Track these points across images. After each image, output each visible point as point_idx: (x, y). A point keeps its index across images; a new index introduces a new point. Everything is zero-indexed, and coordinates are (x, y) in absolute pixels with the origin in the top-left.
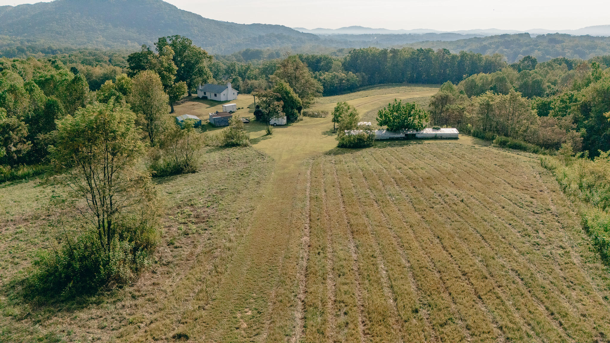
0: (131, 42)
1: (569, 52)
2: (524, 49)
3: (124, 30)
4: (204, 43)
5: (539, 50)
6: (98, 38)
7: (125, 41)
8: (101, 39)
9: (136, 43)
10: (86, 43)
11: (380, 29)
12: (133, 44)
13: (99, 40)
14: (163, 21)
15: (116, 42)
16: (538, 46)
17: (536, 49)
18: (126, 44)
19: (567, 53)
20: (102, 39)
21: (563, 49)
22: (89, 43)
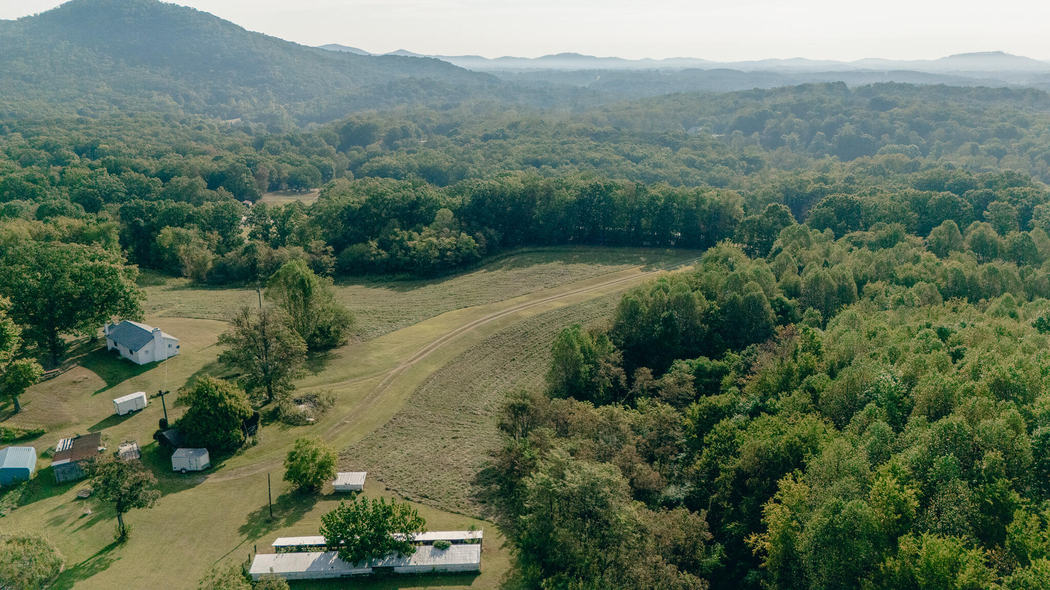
0: (158, 95)
1: (901, 126)
2: (828, 119)
3: (148, 72)
4: (293, 94)
5: (852, 122)
6: (98, 87)
7: (147, 92)
8: (104, 89)
9: (168, 95)
10: (75, 97)
11: (610, 58)
12: (162, 98)
13: (100, 90)
14: (218, 56)
15: (130, 94)
16: (851, 115)
17: (846, 121)
18: (150, 97)
19: (898, 128)
20: (106, 88)
21: (892, 121)
22: (80, 96)
